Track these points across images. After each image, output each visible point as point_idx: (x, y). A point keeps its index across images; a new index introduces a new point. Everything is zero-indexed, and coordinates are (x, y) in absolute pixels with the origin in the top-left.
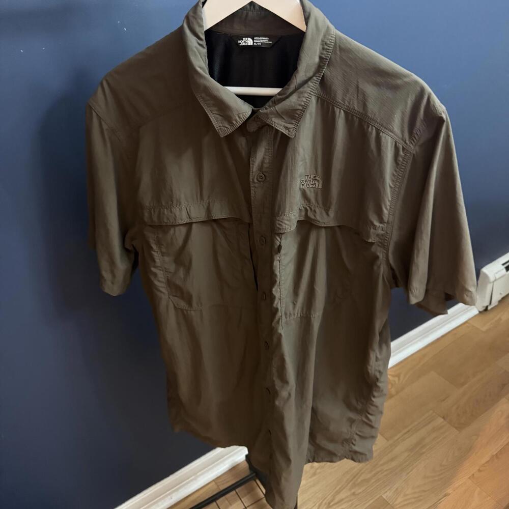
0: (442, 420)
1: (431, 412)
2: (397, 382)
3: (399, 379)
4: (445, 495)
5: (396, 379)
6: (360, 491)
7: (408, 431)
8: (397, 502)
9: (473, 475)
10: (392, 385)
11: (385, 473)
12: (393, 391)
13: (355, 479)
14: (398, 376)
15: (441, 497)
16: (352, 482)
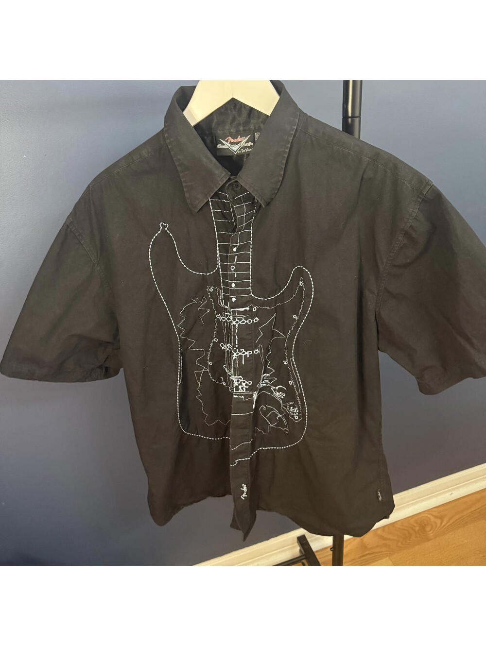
2: (438, 525)
3: (441, 523)
5: (438, 521)
10: (432, 527)
12: (431, 534)
14: (441, 518)
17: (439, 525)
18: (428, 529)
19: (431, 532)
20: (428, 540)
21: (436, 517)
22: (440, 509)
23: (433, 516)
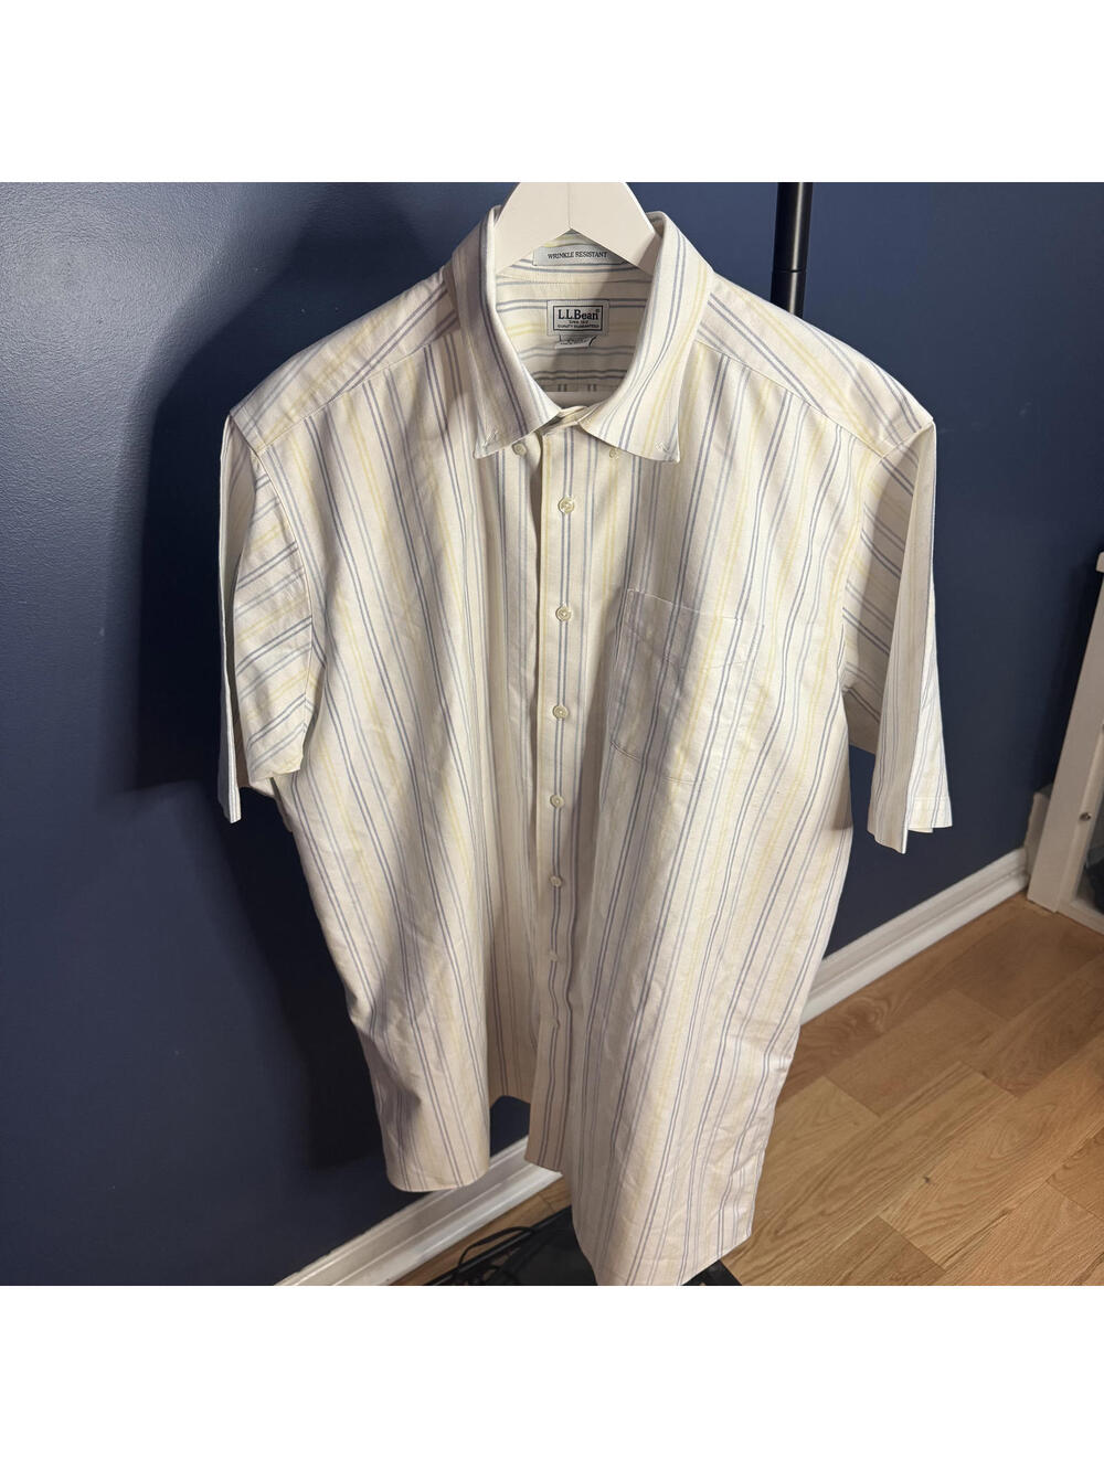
0: (982, 1077)
1: (959, 1063)
3: (889, 1005)
4: (1004, 1213)
5: (884, 1005)
6: (834, 1208)
7: (918, 1098)
8: (911, 1227)
9: (1054, 1175)
10: (877, 1014)
11: (881, 1175)
12: (880, 1026)
13: (822, 1187)
14: (886, 999)
15: (993, 1217)
16: (816, 1194)
17: (886, 1009)
18: (872, 1018)
19: (878, 1023)
20: (878, 1036)
21: (876, 999)
22: (880, 984)
23: (869, 997)
